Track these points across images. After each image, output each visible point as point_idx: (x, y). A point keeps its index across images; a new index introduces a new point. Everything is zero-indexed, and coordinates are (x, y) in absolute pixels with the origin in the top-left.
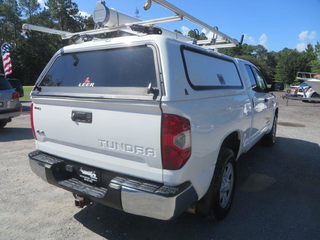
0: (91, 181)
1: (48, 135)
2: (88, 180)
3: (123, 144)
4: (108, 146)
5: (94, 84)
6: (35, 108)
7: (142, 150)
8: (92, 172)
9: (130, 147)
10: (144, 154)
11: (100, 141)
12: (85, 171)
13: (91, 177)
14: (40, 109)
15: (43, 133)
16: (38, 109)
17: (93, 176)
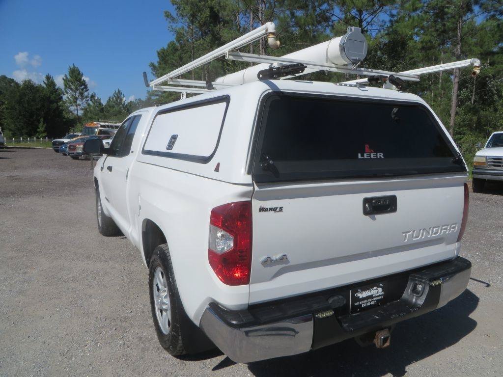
0: (374, 302)
2: (368, 304)
3: (431, 228)
4: (412, 237)
5: (382, 154)
7: (447, 229)
8: (375, 288)
9: (438, 228)
10: (447, 233)
11: (405, 234)
12: (364, 293)
13: (374, 296)
14: (281, 209)
15: (284, 259)
16: (274, 209)
17: (378, 293)
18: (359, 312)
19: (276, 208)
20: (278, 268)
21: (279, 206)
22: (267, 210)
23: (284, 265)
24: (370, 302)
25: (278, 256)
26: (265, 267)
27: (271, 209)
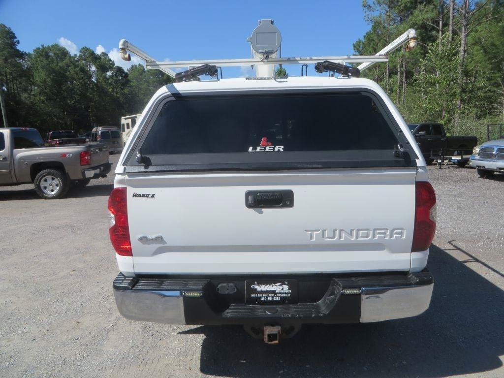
0: (278, 299)
1: (170, 242)
2: (270, 299)
3: (353, 230)
4: (323, 237)
5: (282, 147)
6: (135, 195)
7: (384, 233)
8: (278, 284)
9: (366, 231)
10: (388, 238)
11: (310, 233)
12: (263, 286)
13: (277, 292)
14: (153, 196)
15: (159, 239)
16: (147, 196)
17: (282, 289)
18: (257, 304)
19: (149, 195)
20: (156, 246)
21: (151, 193)
22: (139, 195)
23: (162, 245)
24: (273, 297)
25: (154, 236)
26: (143, 244)
27: (144, 195)
